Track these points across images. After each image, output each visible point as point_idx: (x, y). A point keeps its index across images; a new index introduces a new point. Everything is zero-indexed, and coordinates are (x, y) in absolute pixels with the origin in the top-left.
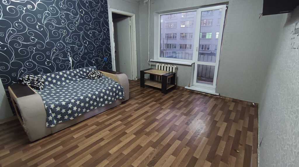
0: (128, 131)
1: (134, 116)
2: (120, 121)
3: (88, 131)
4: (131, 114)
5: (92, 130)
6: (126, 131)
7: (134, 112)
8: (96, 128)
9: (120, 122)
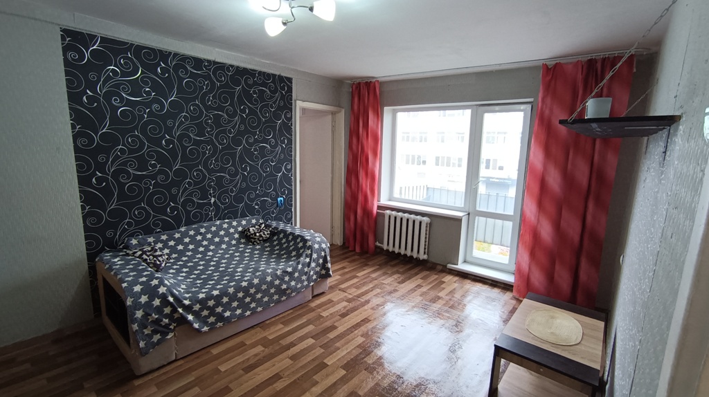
0: (329, 361)
1: (341, 329)
2: (312, 338)
3: (247, 357)
4: (335, 322)
5: (256, 355)
6: (325, 361)
7: (340, 320)
8: (263, 351)
9: (310, 341)
